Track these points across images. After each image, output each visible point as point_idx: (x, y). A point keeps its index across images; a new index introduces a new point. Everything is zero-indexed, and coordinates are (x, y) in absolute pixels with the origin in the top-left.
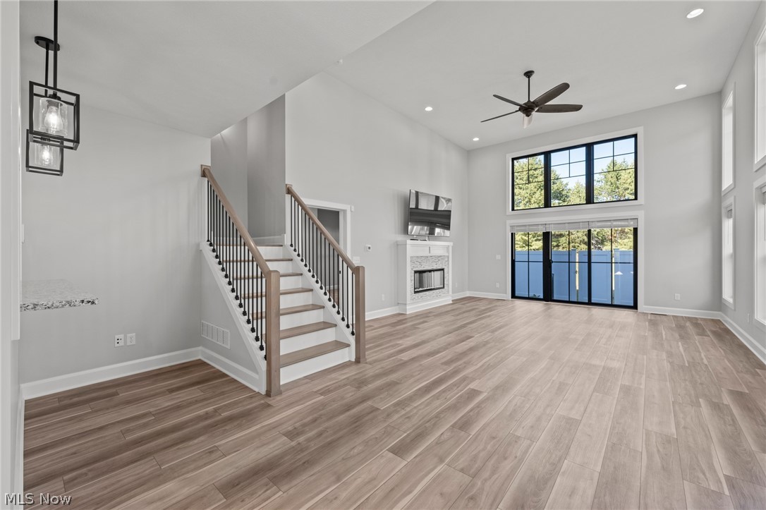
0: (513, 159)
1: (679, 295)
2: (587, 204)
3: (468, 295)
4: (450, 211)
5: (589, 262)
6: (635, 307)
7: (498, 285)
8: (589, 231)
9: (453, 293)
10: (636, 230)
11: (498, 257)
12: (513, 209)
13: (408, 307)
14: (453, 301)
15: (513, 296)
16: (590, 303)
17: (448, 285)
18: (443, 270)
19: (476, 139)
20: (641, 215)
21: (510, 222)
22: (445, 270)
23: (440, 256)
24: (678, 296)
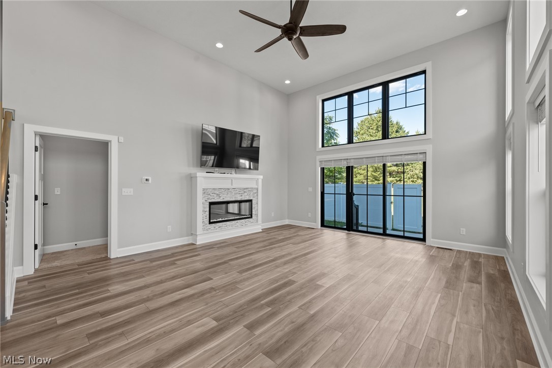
0: (323, 101)
1: (464, 229)
2: (382, 139)
3: (287, 223)
4: (259, 148)
5: (384, 195)
6: (424, 240)
7: (310, 215)
8: (384, 165)
9: (263, 222)
10: (424, 164)
11: (310, 189)
12: (323, 146)
13: (198, 238)
14: (262, 229)
15: (323, 225)
16: (385, 234)
17: (257, 215)
18: (250, 201)
19: (288, 82)
20: (429, 149)
21: (319, 158)
22: (253, 202)
23: (247, 188)
24: (463, 231)
